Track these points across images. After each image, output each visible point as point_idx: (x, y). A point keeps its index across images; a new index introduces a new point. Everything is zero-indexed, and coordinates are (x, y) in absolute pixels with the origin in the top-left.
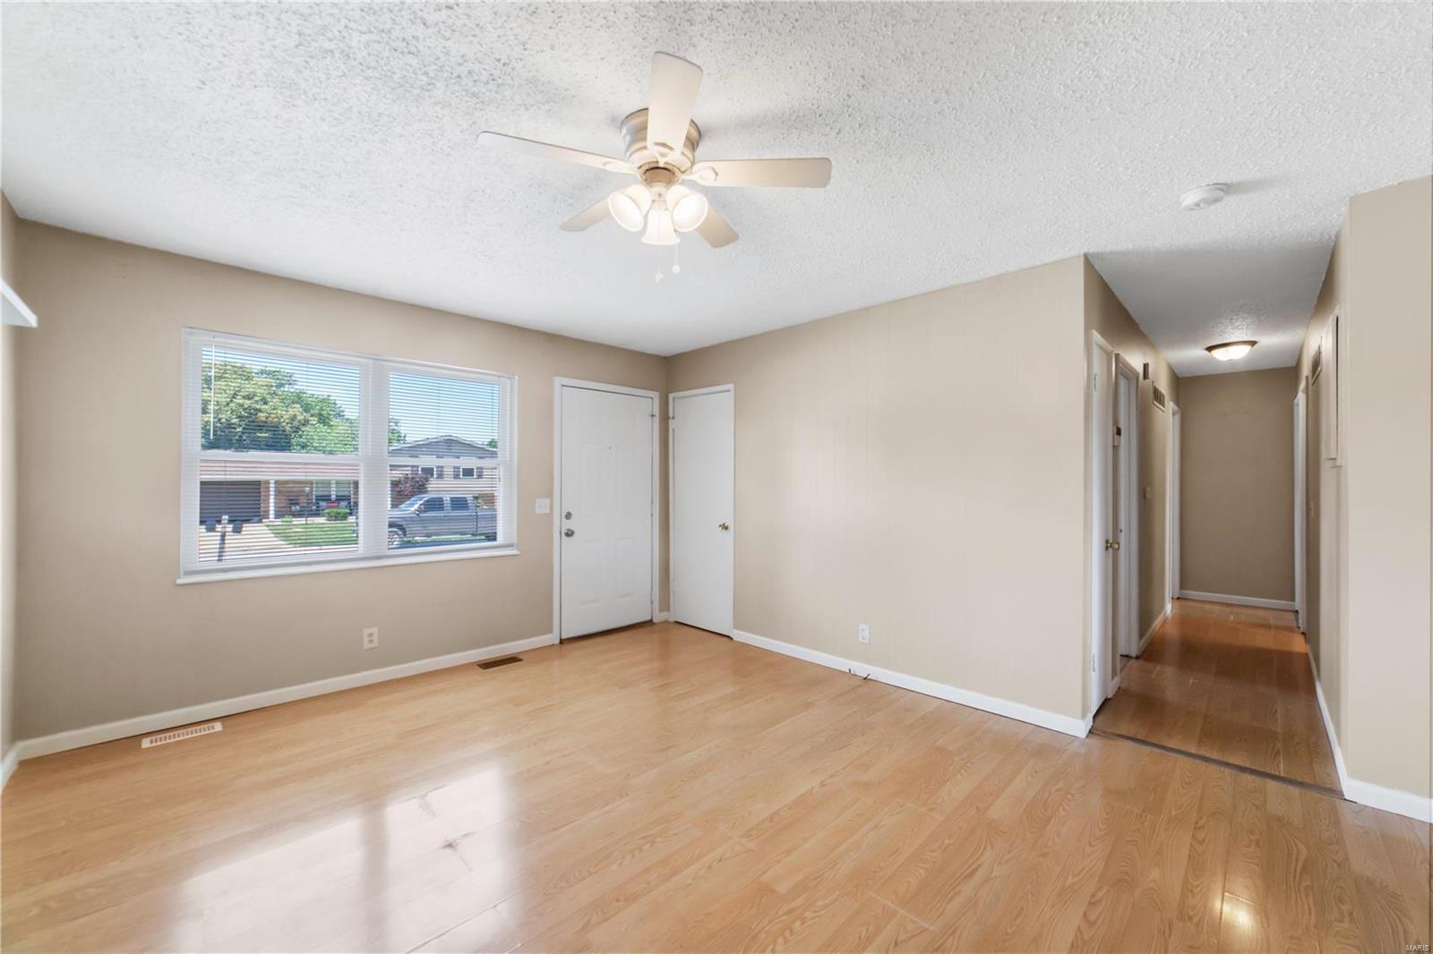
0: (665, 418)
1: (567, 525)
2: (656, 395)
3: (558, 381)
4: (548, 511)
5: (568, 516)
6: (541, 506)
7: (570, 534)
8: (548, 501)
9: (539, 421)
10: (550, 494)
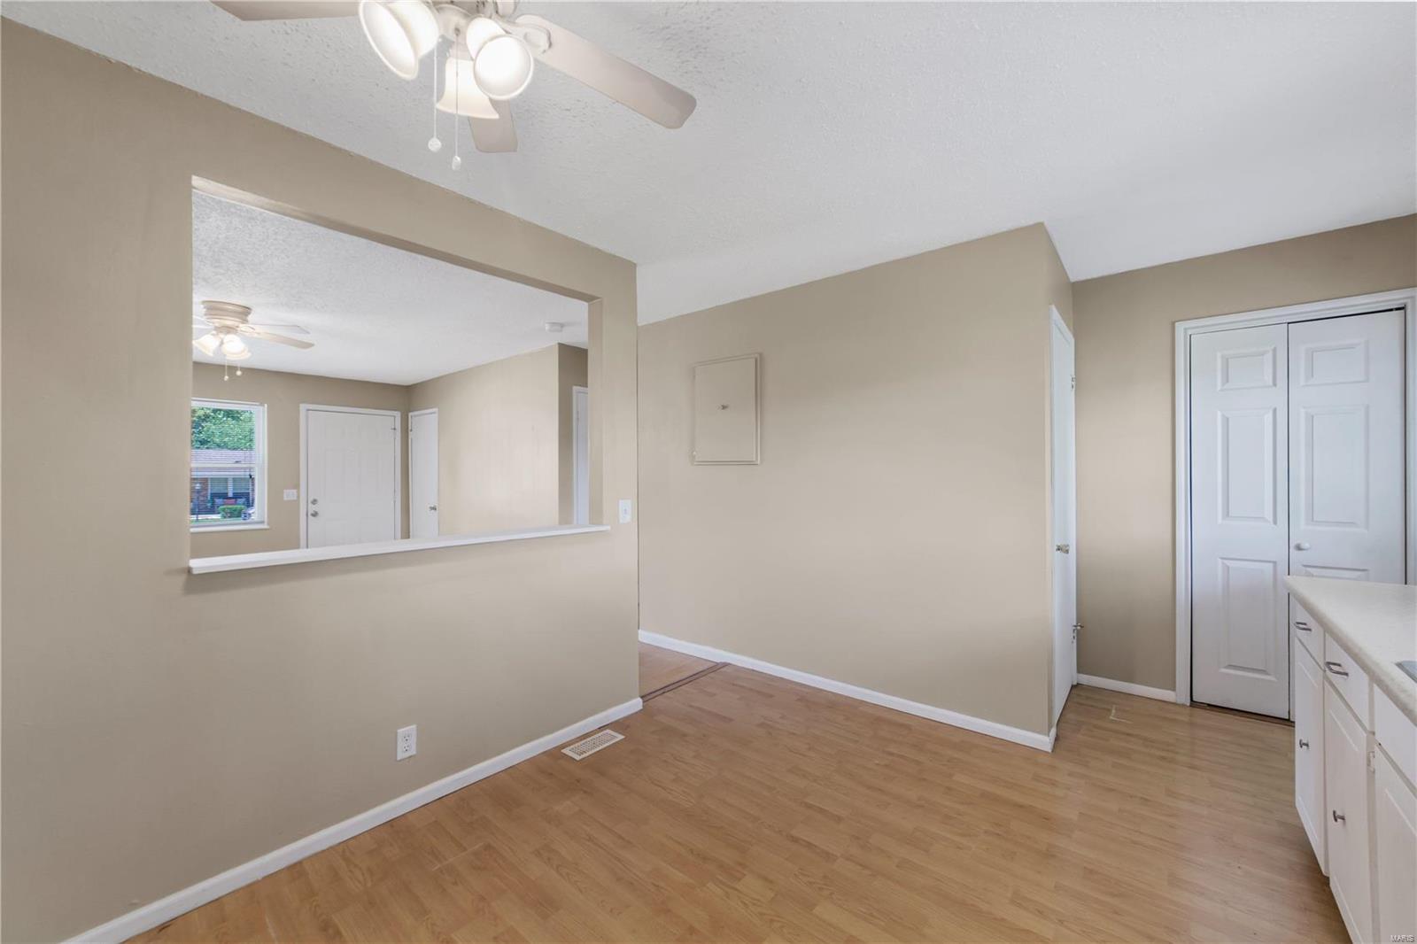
0: (406, 431)
1: (312, 508)
2: (398, 414)
3: (303, 407)
4: (295, 498)
5: (314, 502)
6: (289, 495)
7: (315, 514)
8: (295, 491)
9: (286, 439)
10: (297, 487)
